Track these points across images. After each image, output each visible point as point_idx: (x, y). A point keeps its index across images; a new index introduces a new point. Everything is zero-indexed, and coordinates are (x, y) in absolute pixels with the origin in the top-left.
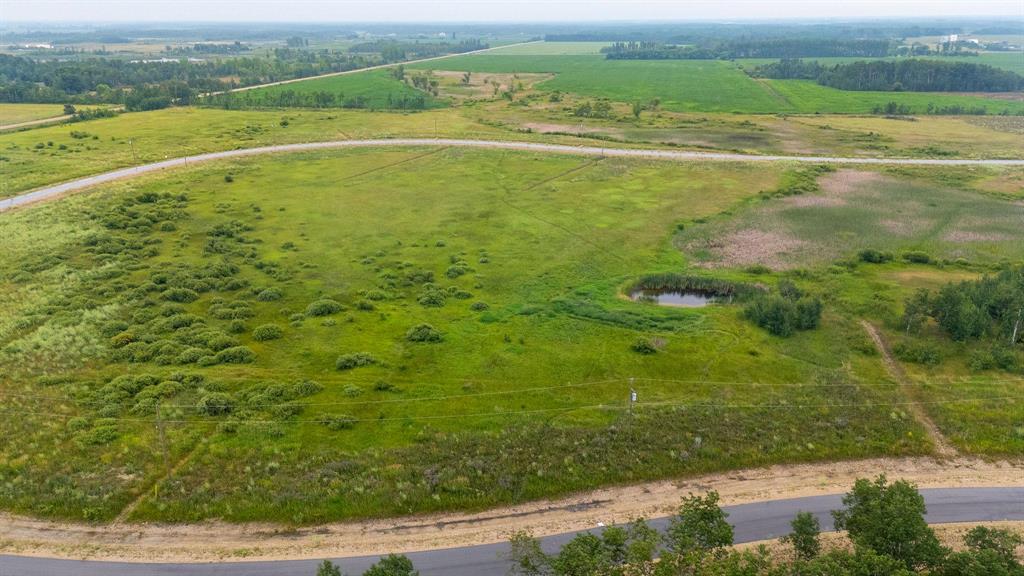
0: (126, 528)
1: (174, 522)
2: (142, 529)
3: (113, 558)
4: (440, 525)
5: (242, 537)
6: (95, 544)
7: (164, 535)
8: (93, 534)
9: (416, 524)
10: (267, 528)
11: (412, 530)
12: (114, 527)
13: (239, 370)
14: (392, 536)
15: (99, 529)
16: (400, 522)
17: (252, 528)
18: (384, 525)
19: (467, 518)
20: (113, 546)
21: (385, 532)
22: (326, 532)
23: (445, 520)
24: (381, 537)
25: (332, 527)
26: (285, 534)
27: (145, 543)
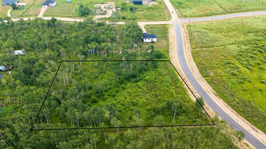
0: (204, 80)
1: (208, 83)
2: (205, 81)
3: (198, 82)
4: (232, 111)
5: (211, 91)
6: (199, 79)
7: (206, 84)
8: (201, 77)
9: (229, 108)
10: (215, 92)
11: (228, 108)
12: (204, 79)
13: (247, 71)
14: (224, 106)
15: (202, 78)
16: (228, 106)
17: (214, 91)
18: (226, 104)
19: (236, 114)
20: (200, 80)
21: (225, 105)
22: (219, 99)
23: (233, 111)
24: (223, 105)
25: (221, 99)
26: (215, 95)
27: (203, 83)
